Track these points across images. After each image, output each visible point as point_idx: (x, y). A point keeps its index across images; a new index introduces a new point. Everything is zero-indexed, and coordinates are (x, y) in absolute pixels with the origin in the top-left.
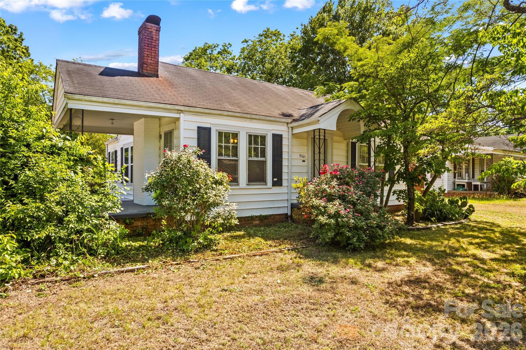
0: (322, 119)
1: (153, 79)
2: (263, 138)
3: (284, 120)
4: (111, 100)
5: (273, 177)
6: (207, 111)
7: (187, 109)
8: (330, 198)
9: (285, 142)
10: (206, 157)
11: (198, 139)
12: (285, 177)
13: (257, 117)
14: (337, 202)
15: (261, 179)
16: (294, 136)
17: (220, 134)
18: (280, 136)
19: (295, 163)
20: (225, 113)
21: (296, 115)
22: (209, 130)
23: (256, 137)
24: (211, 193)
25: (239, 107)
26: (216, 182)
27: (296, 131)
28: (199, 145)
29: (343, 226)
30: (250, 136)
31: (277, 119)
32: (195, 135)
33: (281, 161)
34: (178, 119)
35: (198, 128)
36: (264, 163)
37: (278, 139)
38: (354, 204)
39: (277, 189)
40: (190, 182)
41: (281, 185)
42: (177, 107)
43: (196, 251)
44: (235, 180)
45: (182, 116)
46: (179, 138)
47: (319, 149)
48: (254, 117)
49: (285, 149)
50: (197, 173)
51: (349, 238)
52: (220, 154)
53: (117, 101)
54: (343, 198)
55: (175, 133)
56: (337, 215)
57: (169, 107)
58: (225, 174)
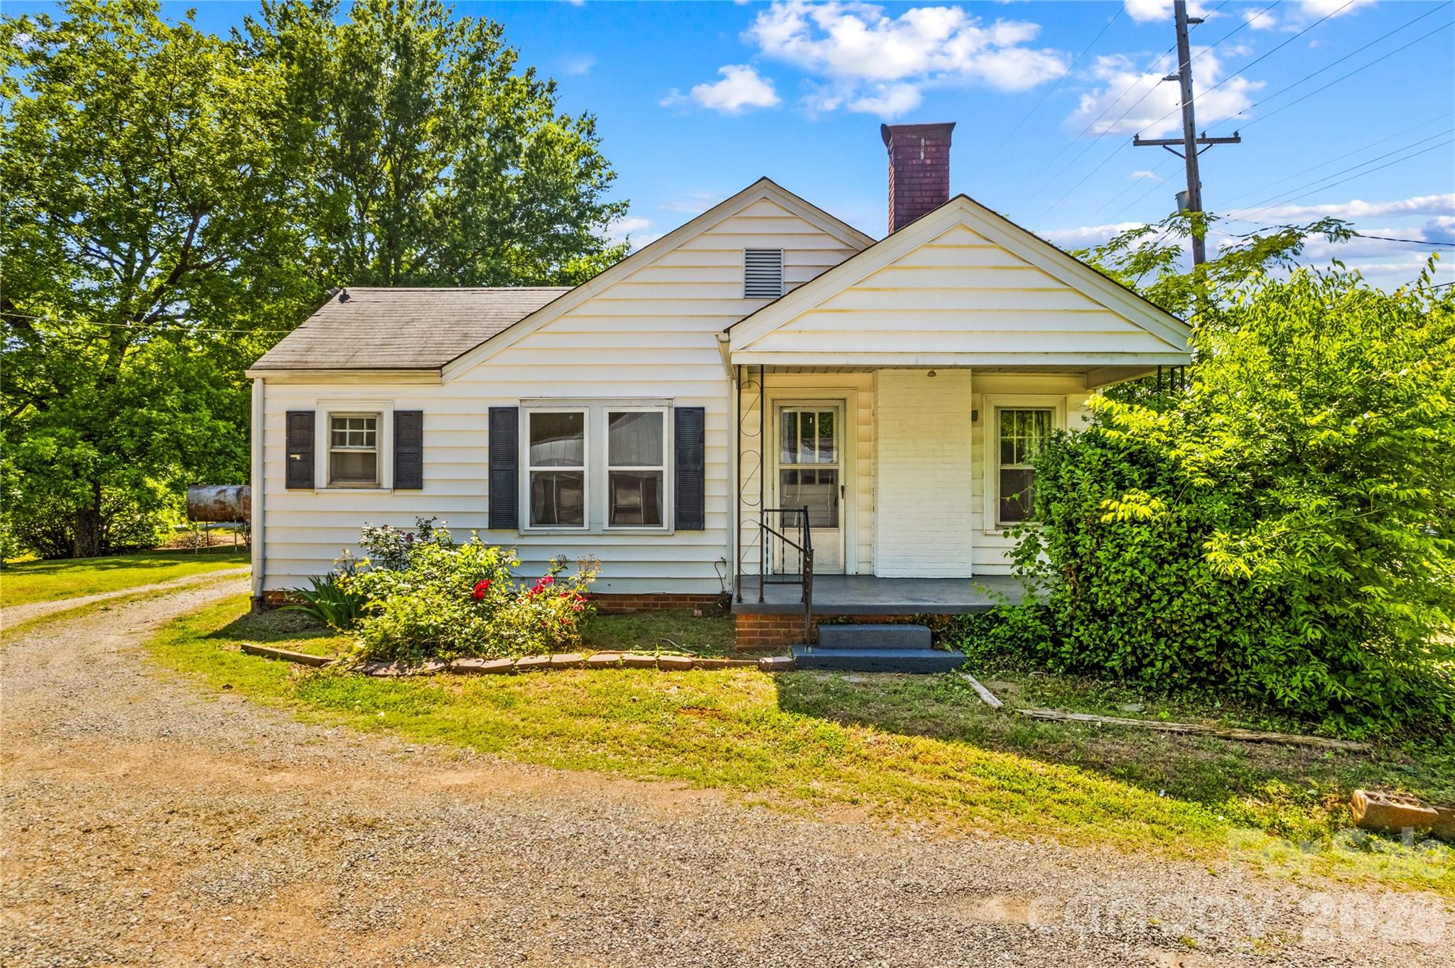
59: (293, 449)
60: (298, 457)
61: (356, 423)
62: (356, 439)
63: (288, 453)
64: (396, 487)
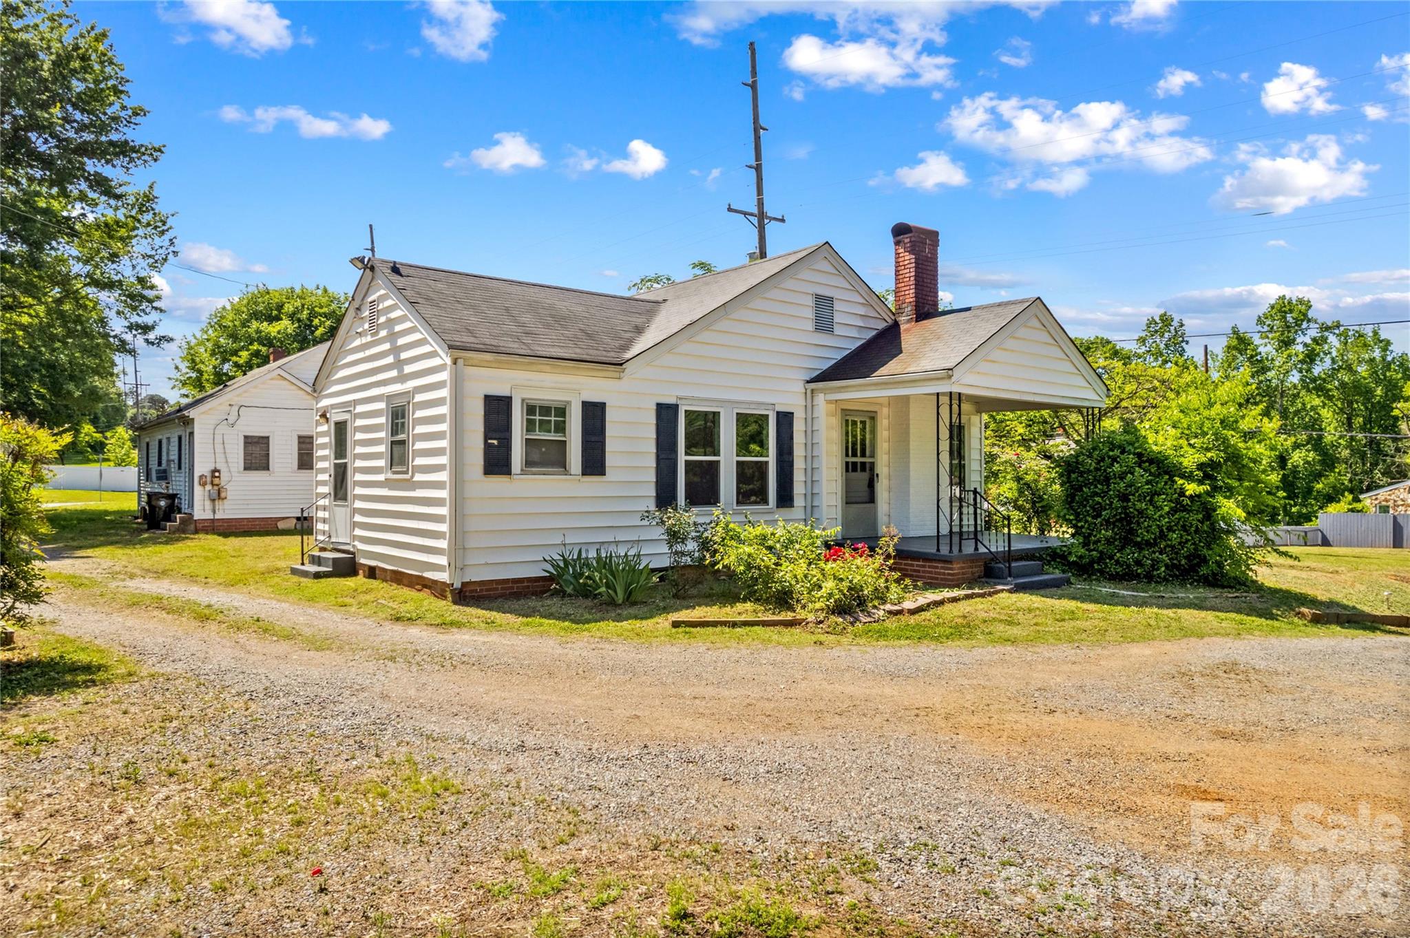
59: (490, 435)
60: (495, 442)
61: (546, 410)
62: (544, 426)
63: (486, 438)
64: (584, 474)
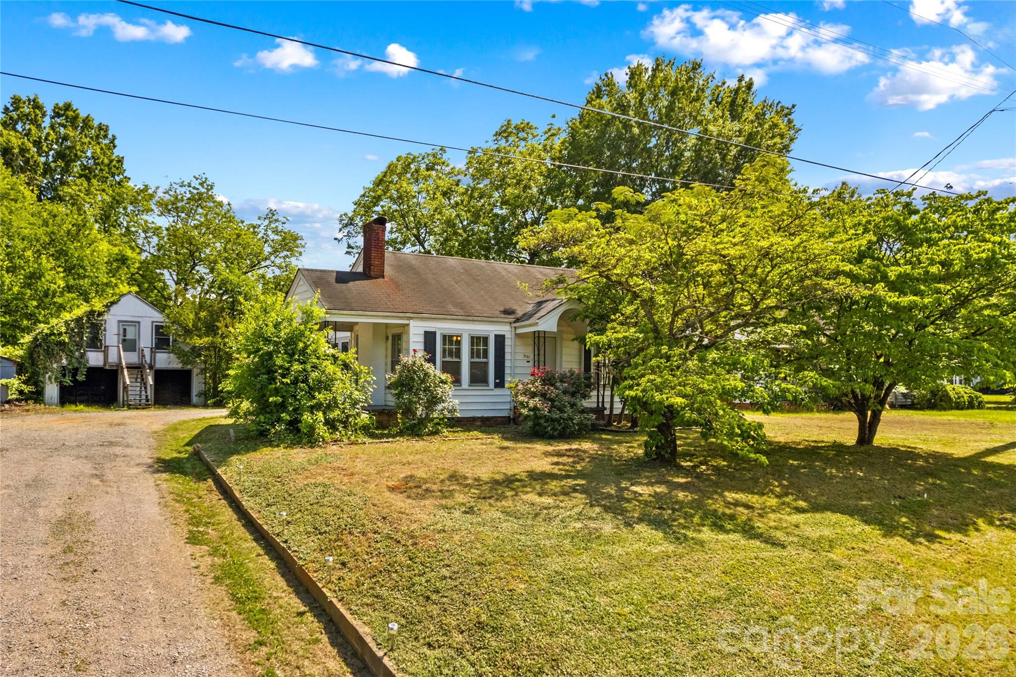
0: (540, 322)
1: (380, 280)
2: (486, 340)
3: (506, 320)
4: (358, 313)
5: (495, 379)
6: (433, 316)
7: (416, 315)
8: (533, 395)
9: (508, 342)
10: (432, 360)
11: (425, 342)
12: (508, 378)
13: (479, 319)
14: (537, 399)
15: (484, 380)
16: (518, 336)
17: (444, 337)
18: (503, 337)
19: (518, 364)
20: (449, 317)
21: (520, 313)
22: (435, 333)
23: (479, 338)
24: (439, 390)
25: (462, 308)
26: (442, 382)
27: (519, 331)
28: (425, 350)
29: (540, 418)
30: (472, 338)
31: (500, 320)
32: (422, 339)
33: (504, 362)
34: (408, 325)
35: (425, 332)
36: (486, 364)
37: (500, 340)
38: (552, 400)
39: (499, 391)
40: (423, 381)
41: (503, 386)
42: (408, 315)
43: (428, 435)
44: (457, 381)
45: (412, 323)
46: (408, 342)
47: (539, 350)
48: (476, 318)
49: (508, 349)
50: (427, 375)
51: (545, 428)
52: (444, 356)
53: (361, 313)
54: (543, 395)
55: (404, 337)
56: (535, 409)
57: (401, 315)
58: (449, 375)
